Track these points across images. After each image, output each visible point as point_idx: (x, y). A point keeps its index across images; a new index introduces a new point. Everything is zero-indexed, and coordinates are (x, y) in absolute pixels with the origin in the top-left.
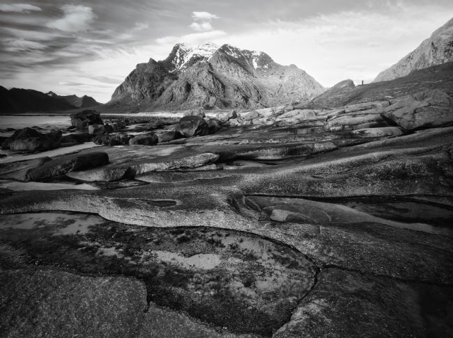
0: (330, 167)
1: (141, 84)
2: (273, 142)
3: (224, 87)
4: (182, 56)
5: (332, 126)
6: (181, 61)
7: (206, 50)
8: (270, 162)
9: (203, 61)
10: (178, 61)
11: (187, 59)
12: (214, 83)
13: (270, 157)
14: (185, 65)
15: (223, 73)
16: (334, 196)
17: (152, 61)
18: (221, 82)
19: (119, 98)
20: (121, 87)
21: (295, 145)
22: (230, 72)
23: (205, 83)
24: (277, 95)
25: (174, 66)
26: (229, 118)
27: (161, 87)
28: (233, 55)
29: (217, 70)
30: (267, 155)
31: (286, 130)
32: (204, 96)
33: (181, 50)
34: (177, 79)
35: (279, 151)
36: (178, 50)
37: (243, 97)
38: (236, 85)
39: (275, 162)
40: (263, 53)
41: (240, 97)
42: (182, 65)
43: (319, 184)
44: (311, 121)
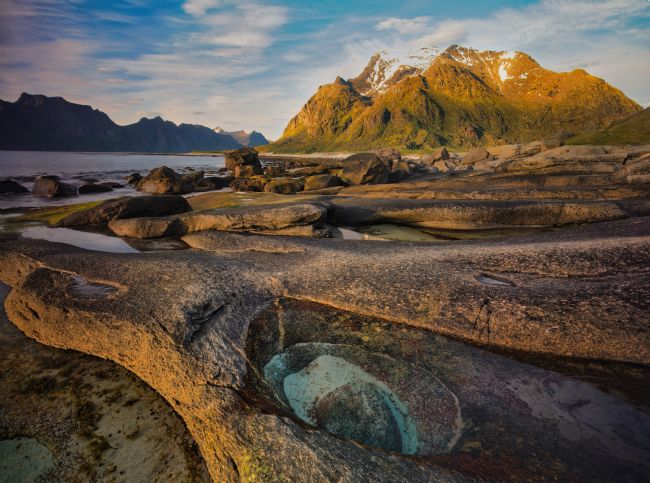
0: (549, 256)
1: (321, 113)
2: (478, 197)
3: (442, 113)
4: (382, 70)
5: (635, 172)
6: (380, 77)
7: (420, 58)
8: (447, 234)
9: (415, 75)
10: (376, 78)
11: (389, 74)
12: (427, 108)
13: (447, 225)
14: (385, 83)
15: (444, 92)
16: (524, 345)
17: (341, 81)
18: (438, 106)
19: (292, 133)
20: (296, 119)
21: (514, 204)
22: (456, 88)
23: (412, 109)
24: (539, 124)
25: (369, 86)
26: (434, 161)
27: (347, 117)
28: (464, 61)
29: (435, 87)
30: (442, 219)
31: (521, 178)
32: (409, 129)
33: (381, 61)
34: (371, 105)
35: (469, 212)
36: (378, 62)
37: (475, 129)
38: (464, 110)
39: (458, 236)
40: (521, 53)
41: (469, 129)
42: (381, 84)
43: (486, 302)
44: (582, 162)
